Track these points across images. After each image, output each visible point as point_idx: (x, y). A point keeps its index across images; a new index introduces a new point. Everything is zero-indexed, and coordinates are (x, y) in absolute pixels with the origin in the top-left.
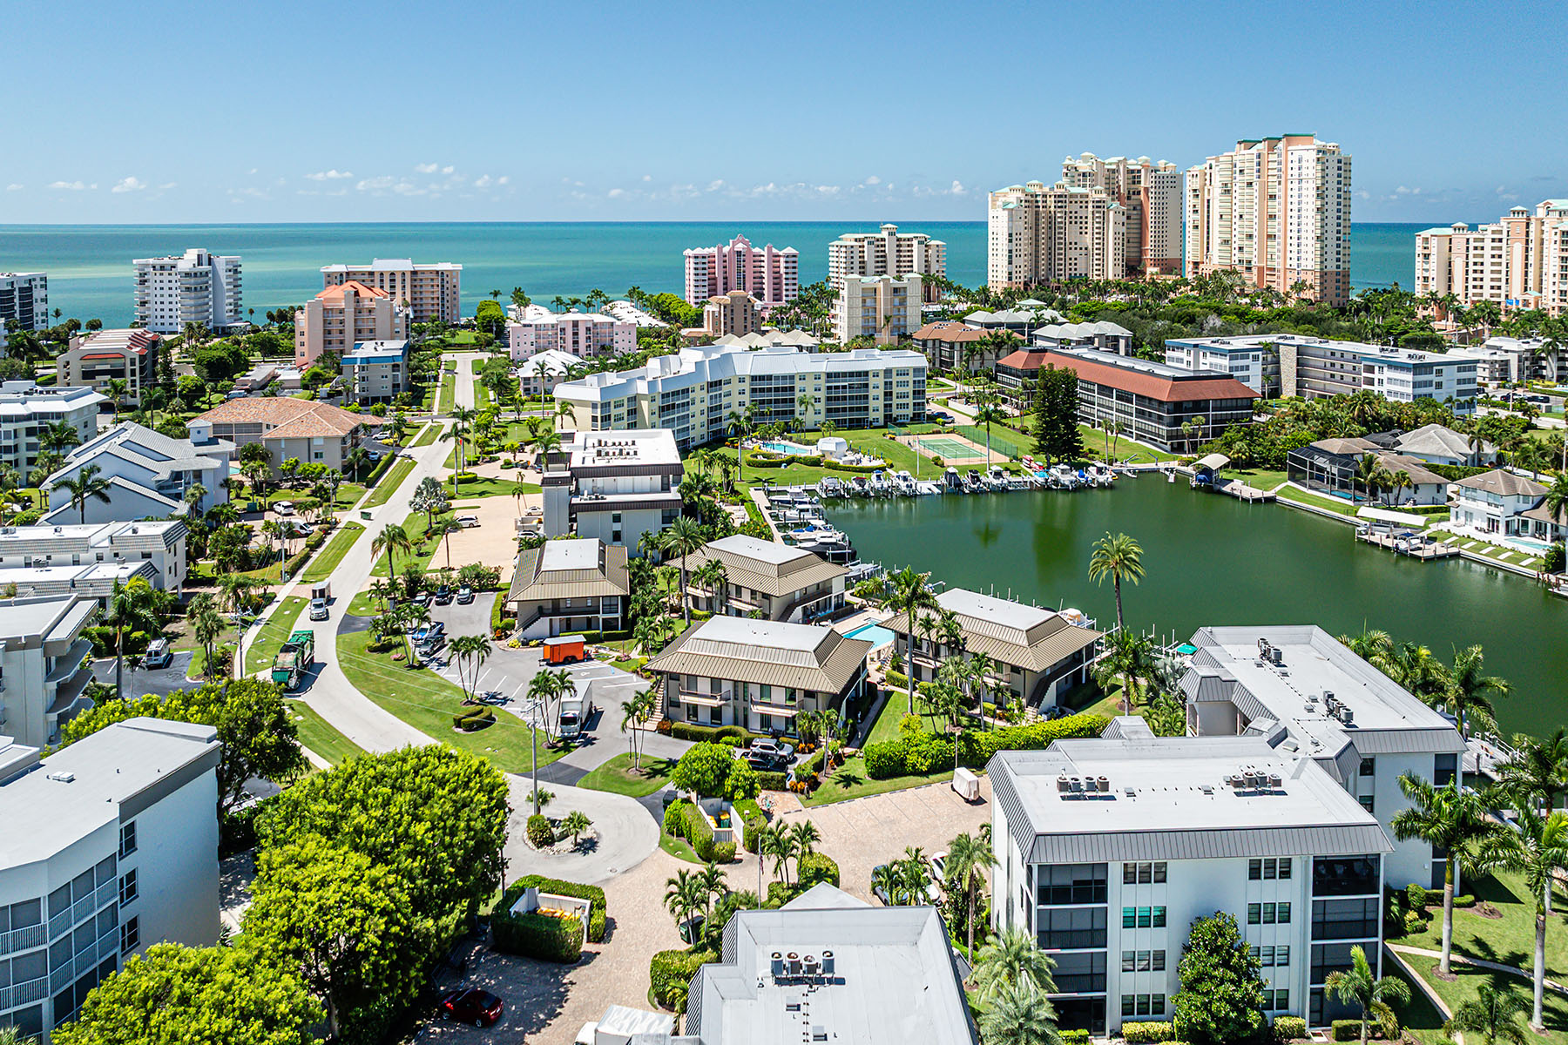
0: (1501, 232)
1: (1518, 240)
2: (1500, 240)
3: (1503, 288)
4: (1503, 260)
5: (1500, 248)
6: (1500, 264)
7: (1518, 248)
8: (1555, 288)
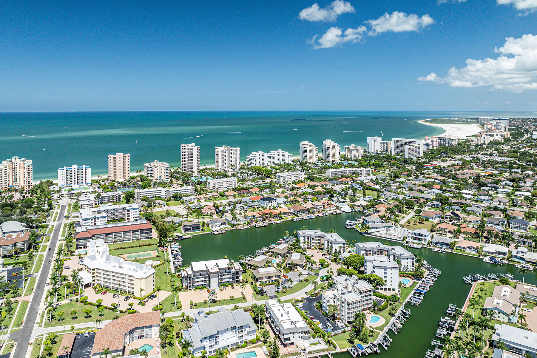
0: (6, 167)
1: (10, 169)
2: (5, 170)
3: (7, 183)
4: (7, 175)
5: (6, 172)
6: (6, 176)
7: (11, 171)
8: (27, 181)
